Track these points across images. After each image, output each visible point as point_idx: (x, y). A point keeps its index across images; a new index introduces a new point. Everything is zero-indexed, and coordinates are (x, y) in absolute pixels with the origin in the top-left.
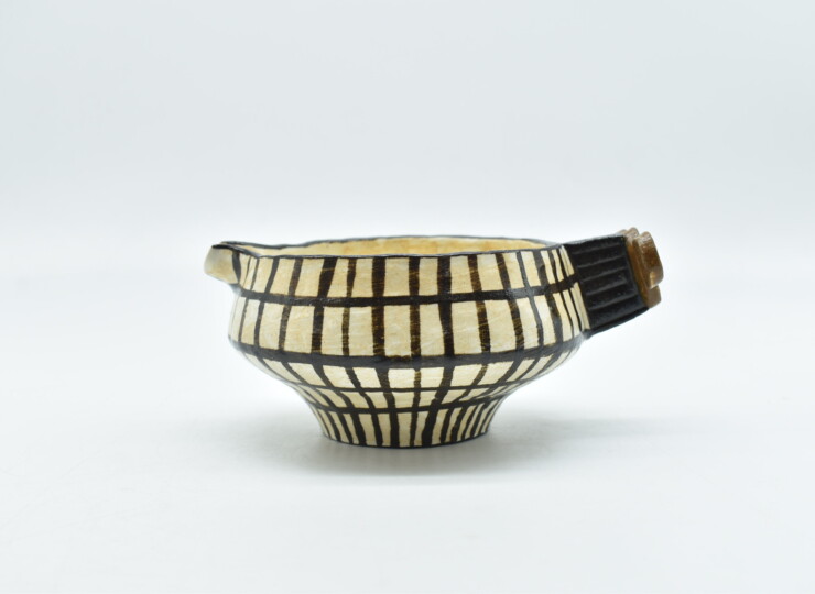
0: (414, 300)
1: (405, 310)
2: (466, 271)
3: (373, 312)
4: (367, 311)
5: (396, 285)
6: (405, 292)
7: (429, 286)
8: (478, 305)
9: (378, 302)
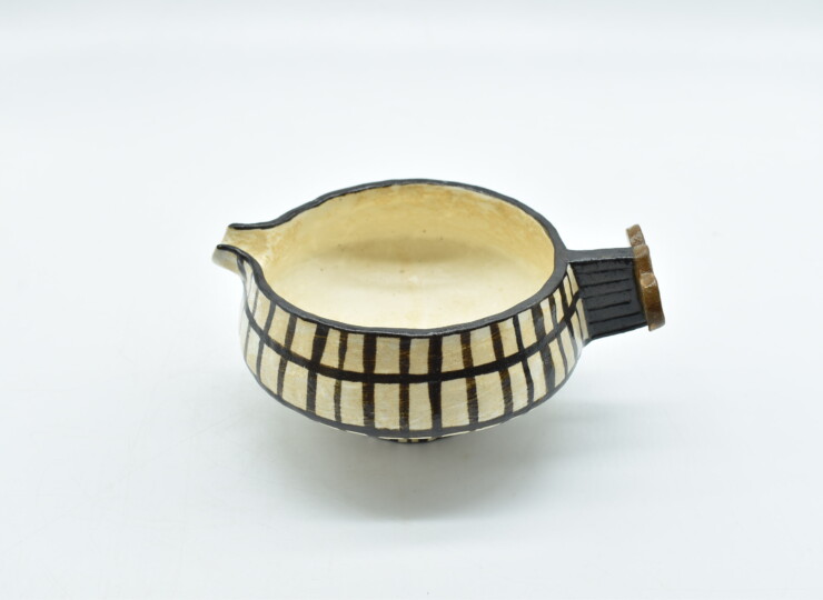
0: (404, 379)
1: (395, 388)
2: (459, 349)
3: (364, 388)
4: (358, 386)
5: (387, 362)
6: (396, 370)
7: (419, 365)
8: (468, 382)
9: (369, 379)
